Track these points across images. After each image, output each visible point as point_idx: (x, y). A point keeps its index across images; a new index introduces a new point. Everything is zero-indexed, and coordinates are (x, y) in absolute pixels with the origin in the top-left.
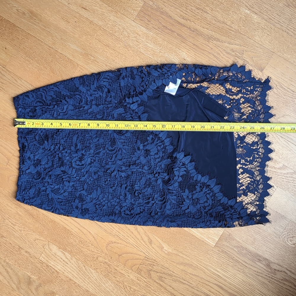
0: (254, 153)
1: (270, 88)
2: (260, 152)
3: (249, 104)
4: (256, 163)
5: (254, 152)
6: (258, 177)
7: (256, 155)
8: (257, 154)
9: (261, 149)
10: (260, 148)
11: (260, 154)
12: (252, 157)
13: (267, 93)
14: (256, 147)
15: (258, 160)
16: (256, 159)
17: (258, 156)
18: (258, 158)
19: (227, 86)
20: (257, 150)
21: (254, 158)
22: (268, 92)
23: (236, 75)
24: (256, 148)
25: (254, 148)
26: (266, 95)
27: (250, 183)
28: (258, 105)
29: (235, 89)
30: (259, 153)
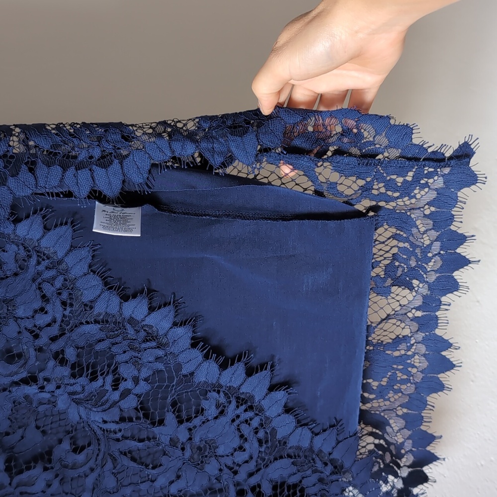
0: (393, 369)
1: (472, 179)
2: (413, 366)
3: (394, 230)
4: (396, 397)
5: (395, 366)
6: (398, 434)
7: (399, 374)
8: (405, 371)
9: (417, 357)
10: (414, 354)
11: (414, 371)
12: (385, 379)
13: (459, 194)
14: (403, 352)
15: (403, 387)
16: (399, 385)
17: (405, 377)
18: (403, 382)
19: (320, 174)
20: (403, 359)
21: (393, 380)
22: (465, 193)
23: (355, 131)
24: (401, 356)
25: (397, 354)
26: (454, 201)
27: (373, 450)
28: (426, 231)
29: (349, 181)
30: (410, 369)
